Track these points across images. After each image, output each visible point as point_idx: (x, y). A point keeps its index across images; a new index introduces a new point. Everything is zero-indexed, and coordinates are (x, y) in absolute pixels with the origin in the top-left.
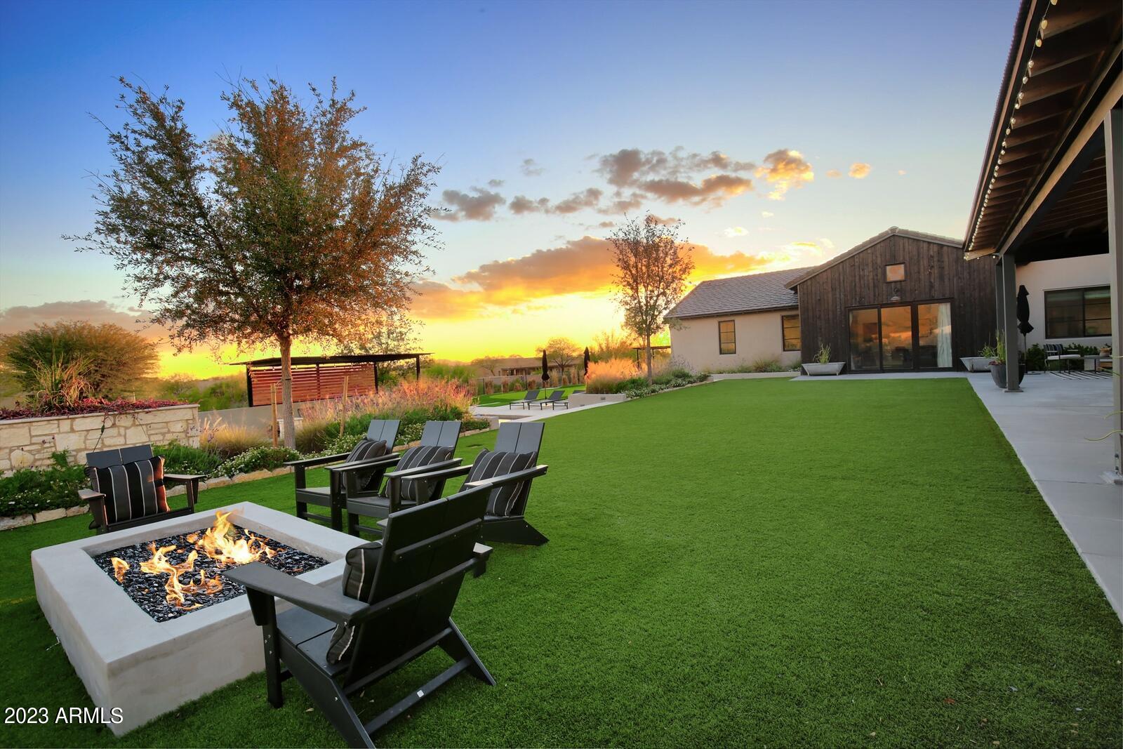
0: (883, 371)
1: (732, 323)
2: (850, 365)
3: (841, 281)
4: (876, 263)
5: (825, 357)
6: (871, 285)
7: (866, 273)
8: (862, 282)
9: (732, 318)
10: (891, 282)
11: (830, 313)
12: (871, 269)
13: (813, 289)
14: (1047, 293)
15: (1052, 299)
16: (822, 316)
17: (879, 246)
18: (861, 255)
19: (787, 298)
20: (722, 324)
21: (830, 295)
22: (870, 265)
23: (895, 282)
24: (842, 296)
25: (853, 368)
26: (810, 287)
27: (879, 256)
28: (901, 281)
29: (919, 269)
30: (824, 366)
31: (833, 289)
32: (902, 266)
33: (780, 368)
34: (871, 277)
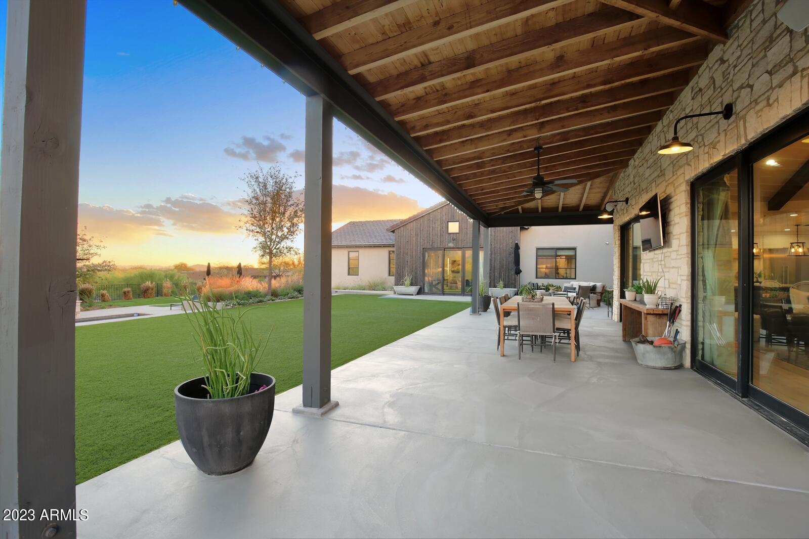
0: (444, 294)
1: (358, 253)
2: (424, 288)
3: (422, 229)
4: (443, 220)
5: (408, 282)
6: (439, 234)
7: (436, 226)
8: (434, 232)
9: (357, 249)
10: (451, 234)
11: (414, 251)
12: (439, 223)
13: (404, 234)
14: (538, 249)
15: (541, 253)
16: (409, 253)
17: (445, 208)
18: (434, 213)
19: (391, 238)
20: (350, 253)
21: (414, 239)
22: (439, 220)
23: (453, 233)
24: (422, 240)
25: (426, 290)
26: (402, 233)
27: (444, 214)
28: (456, 233)
29: (467, 226)
30: (407, 288)
31: (417, 235)
32: (458, 223)
33: (384, 288)
34: (439, 229)
